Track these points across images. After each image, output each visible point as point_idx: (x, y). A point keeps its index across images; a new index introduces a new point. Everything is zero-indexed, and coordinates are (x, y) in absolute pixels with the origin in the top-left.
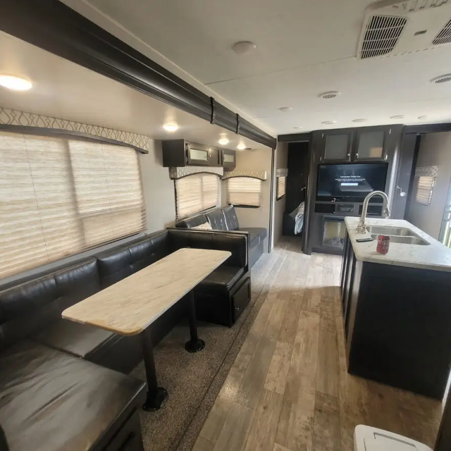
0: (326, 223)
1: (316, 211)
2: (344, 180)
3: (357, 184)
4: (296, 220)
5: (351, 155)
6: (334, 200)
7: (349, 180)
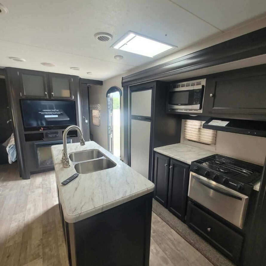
0: (39, 149)
1: (27, 140)
2: (47, 113)
3: (57, 116)
4: (8, 151)
5: (48, 93)
6: (42, 129)
7: (51, 113)
